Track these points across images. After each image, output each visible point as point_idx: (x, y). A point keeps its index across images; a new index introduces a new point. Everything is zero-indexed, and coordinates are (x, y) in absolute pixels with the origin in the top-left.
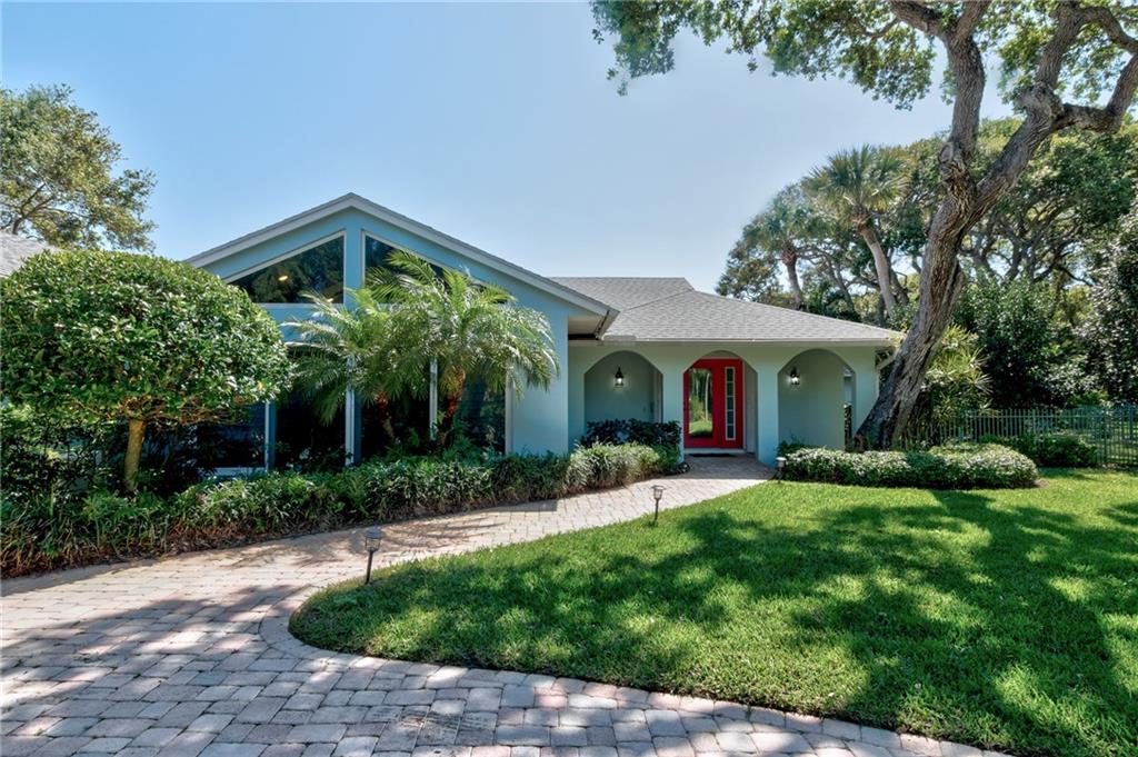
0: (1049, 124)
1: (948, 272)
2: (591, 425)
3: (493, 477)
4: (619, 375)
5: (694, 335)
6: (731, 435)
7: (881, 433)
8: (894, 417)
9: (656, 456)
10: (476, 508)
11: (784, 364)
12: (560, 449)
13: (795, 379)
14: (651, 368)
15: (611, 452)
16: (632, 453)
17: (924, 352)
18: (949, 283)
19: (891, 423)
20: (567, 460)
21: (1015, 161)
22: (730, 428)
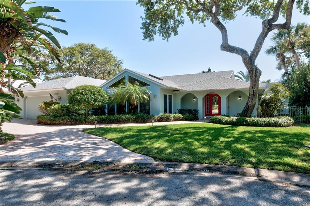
0: (266, 30)
7: (245, 113)
8: (248, 108)
11: (228, 95)
13: (240, 99)
19: (247, 110)
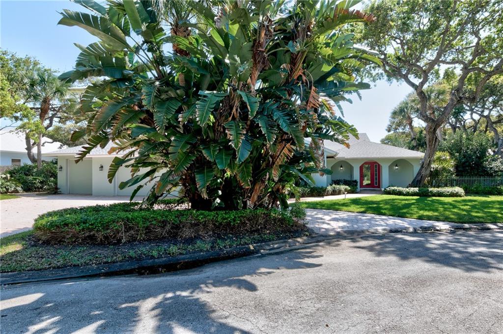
0: (456, 102)
1: (433, 140)
2: (333, 181)
3: (310, 191)
4: (341, 167)
5: (362, 156)
6: (376, 184)
7: (417, 183)
9: (350, 188)
10: (307, 197)
11: (390, 164)
12: (324, 186)
13: (397, 168)
14: (351, 166)
15: (337, 187)
16: (343, 187)
17: (429, 161)
18: (434, 142)
20: (326, 188)
21: (447, 112)
22: (376, 182)
